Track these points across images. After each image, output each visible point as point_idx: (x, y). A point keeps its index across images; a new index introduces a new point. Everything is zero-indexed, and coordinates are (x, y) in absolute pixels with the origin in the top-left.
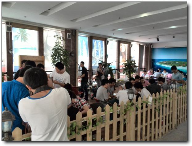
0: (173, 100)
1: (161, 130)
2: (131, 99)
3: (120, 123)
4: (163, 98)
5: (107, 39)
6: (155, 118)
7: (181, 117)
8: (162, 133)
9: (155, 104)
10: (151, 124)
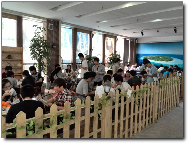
0: (154, 93)
1: (141, 124)
2: (107, 91)
3: (94, 119)
4: (143, 91)
5: (92, 32)
6: (134, 112)
7: (162, 111)
8: (142, 127)
9: (134, 98)
10: (129, 119)
